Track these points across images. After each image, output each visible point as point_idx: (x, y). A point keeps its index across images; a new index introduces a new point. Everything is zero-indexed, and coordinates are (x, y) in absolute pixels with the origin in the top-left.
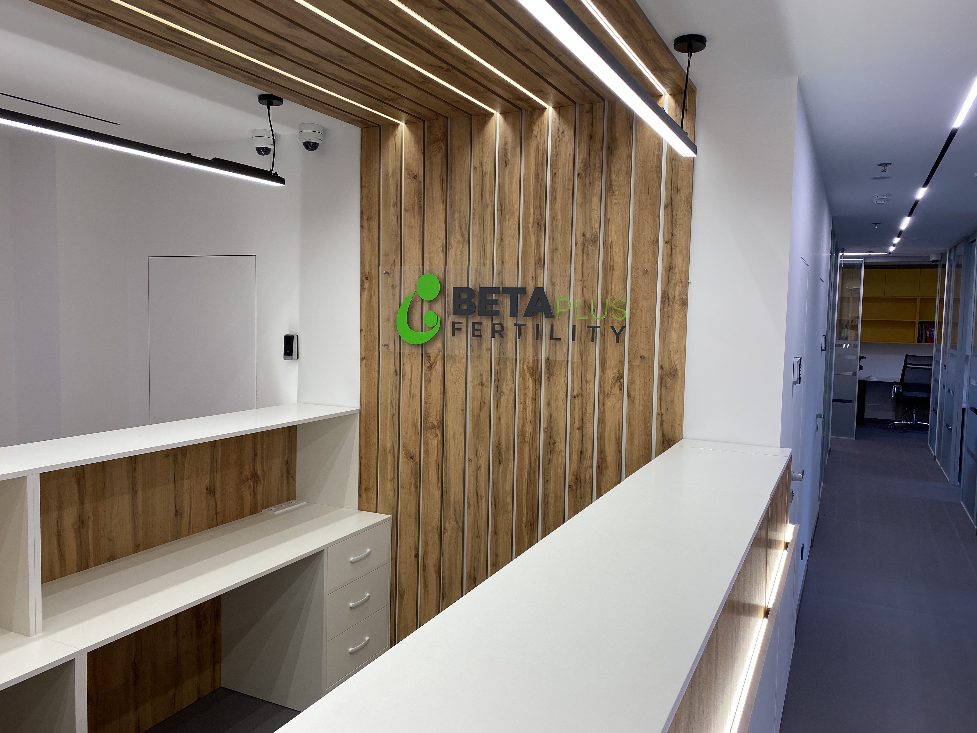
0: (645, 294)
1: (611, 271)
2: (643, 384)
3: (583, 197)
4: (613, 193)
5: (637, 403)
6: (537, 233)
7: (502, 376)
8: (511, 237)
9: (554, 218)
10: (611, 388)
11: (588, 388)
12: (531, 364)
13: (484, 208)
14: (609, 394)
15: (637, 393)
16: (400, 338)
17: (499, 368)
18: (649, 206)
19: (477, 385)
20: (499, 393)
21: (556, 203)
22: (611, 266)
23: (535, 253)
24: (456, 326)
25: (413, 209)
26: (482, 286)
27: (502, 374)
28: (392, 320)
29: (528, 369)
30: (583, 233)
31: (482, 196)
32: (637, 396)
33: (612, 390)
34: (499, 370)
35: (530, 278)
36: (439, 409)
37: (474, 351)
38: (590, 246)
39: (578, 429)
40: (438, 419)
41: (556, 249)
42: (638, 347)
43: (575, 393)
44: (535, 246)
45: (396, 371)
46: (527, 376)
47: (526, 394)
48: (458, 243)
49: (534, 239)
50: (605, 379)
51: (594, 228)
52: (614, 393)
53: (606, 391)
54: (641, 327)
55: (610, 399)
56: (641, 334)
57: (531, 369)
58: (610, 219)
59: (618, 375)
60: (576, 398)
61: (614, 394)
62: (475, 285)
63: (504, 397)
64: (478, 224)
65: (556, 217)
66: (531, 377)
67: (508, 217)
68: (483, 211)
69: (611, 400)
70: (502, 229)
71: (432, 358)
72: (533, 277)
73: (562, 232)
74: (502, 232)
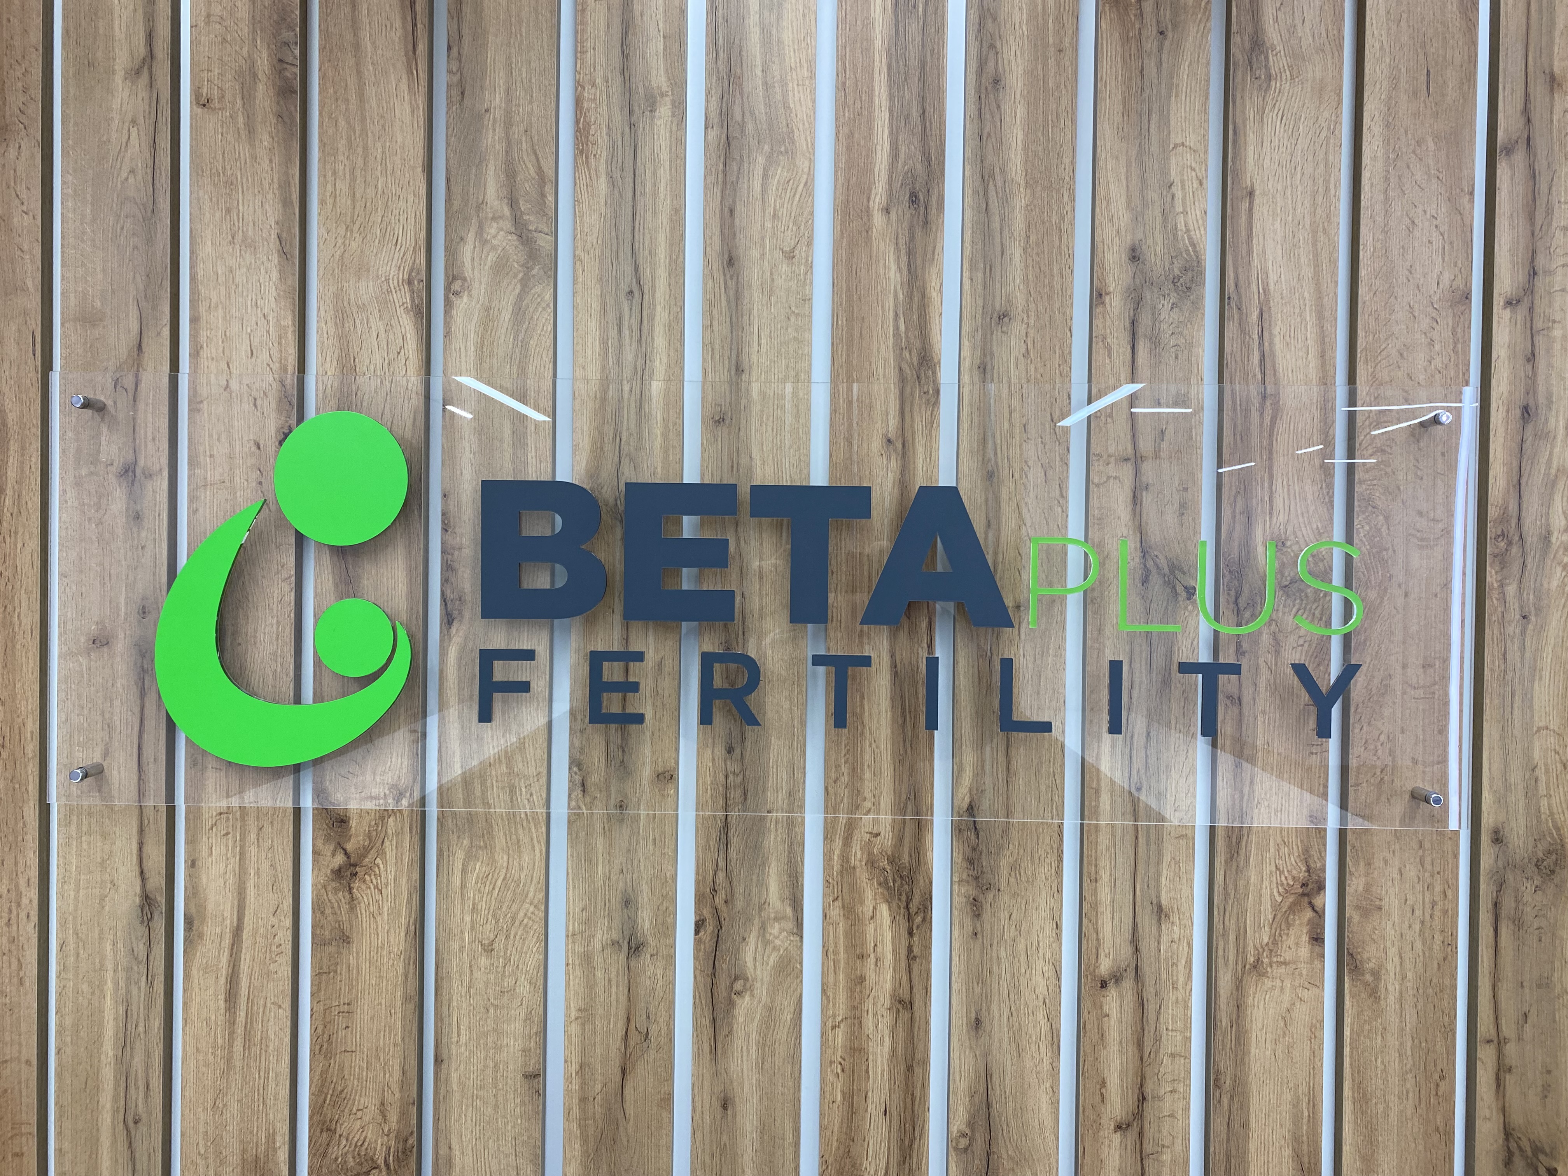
0: (1422, 523)
1: (1267, 420)
2: (1418, 913)
3: (1129, 87)
4: (1269, 77)
5: (1391, 998)
6: (912, 239)
7: (739, 904)
8: (778, 254)
9: (992, 176)
10: (1273, 936)
11: (1165, 939)
12: (887, 839)
13: (637, 111)
14: (1266, 960)
15: (1392, 952)
16: (171, 727)
17: (721, 864)
18: (1431, 146)
19: (608, 951)
20: (723, 982)
21: (999, 107)
22: (1264, 397)
23: (902, 327)
24: (501, 671)
25: (248, 96)
26: (630, 475)
27: (739, 890)
28: (121, 645)
29: (871, 862)
30: (1133, 250)
31: (625, 56)
32: (1390, 967)
33: (1275, 942)
34: (721, 875)
35: (876, 444)
36: (397, 1075)
37: (590, 789)
38: (1166, 304)
39: (1118, 1127)
40: (394, 1126)
41: (1003, 317)
42: (1391, 753)
43: (1105, 966)
44: (901, 296)
45: (147, 899)
46: (869, 894)
47: (861, 980)
48: (500, 268)
49: (893, 267)
50: (1246, 895)
51: (1181, 226)
52: (1287, 956)
53: (1250, 948)
54: (1404, 666)
55: (1268, 983)
56: (1404, 693)
57: (884, 863)
58: (1257, 192)
59: (1303, 875)
60: (1111, 984)
61: (1285, 963)
62: (593, 473)
63: (747, 998)
64: (602, 184)
65: (1003, 171)
66: (888, 902)
67: (761, 160)
68: (631, 125)
69: (1273, 988)
70: (731, 211)
71: (358, 829)
72: (889, 441)
73: (1033, 238)
74: (732, 225)
